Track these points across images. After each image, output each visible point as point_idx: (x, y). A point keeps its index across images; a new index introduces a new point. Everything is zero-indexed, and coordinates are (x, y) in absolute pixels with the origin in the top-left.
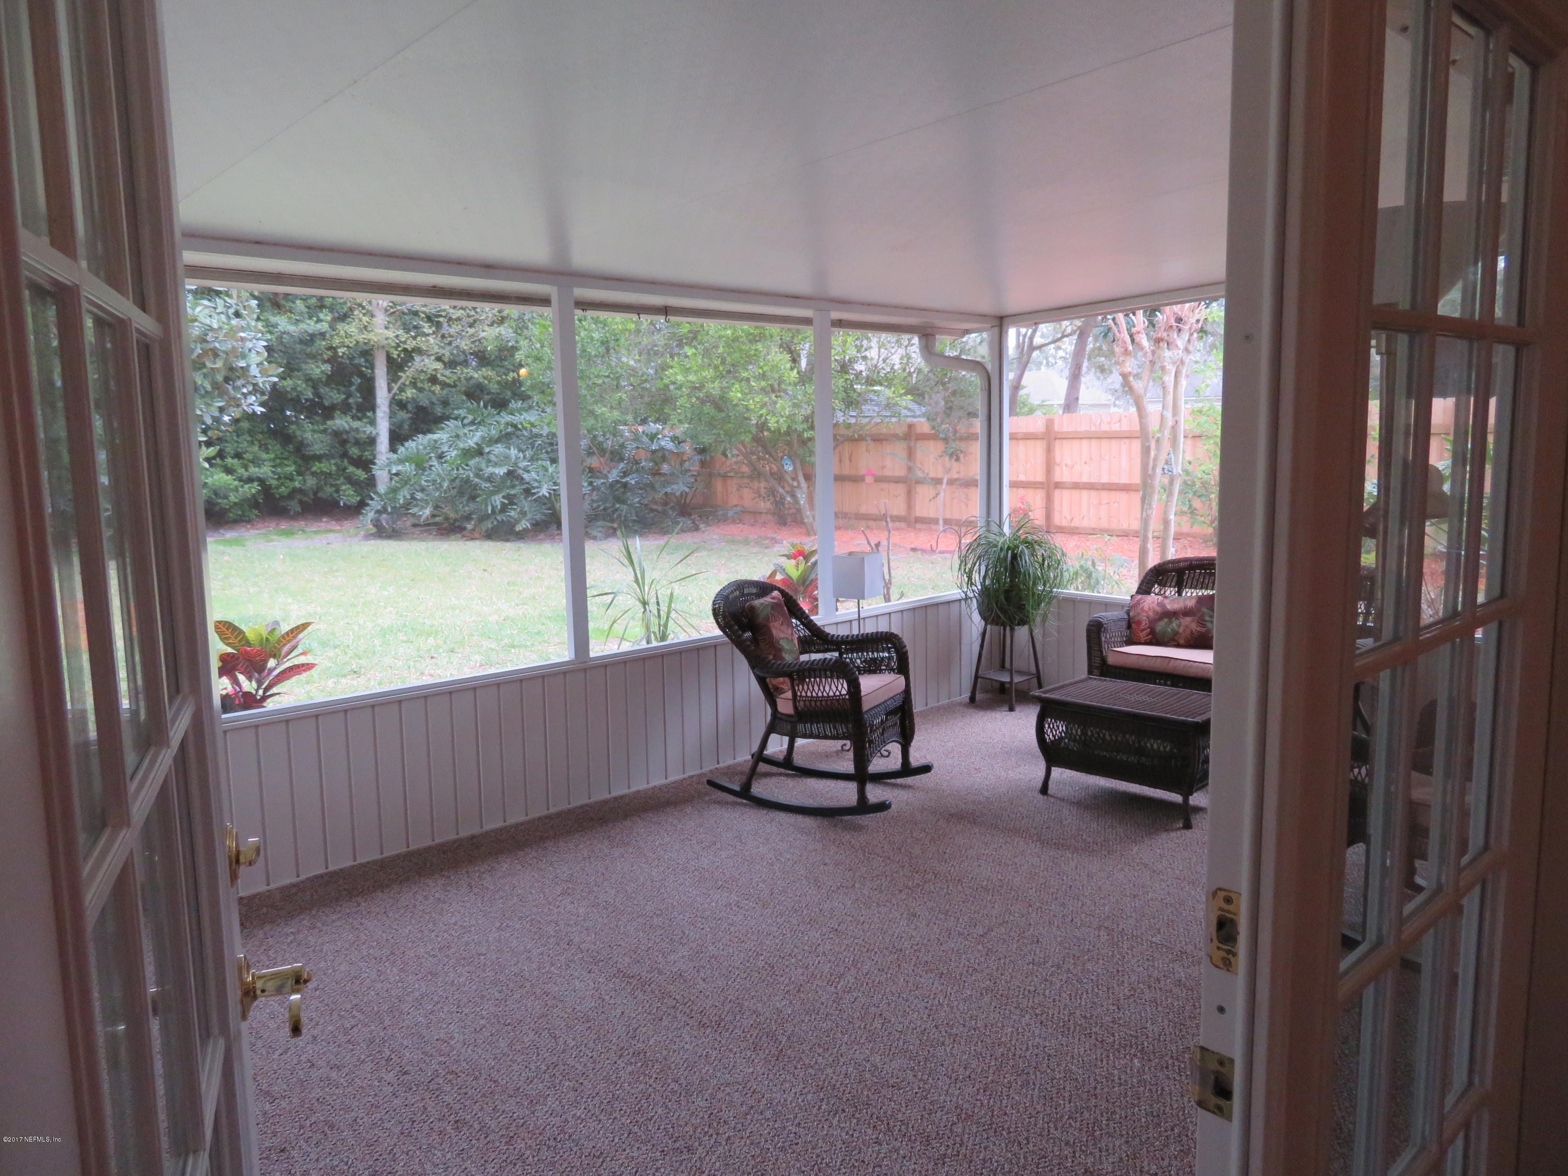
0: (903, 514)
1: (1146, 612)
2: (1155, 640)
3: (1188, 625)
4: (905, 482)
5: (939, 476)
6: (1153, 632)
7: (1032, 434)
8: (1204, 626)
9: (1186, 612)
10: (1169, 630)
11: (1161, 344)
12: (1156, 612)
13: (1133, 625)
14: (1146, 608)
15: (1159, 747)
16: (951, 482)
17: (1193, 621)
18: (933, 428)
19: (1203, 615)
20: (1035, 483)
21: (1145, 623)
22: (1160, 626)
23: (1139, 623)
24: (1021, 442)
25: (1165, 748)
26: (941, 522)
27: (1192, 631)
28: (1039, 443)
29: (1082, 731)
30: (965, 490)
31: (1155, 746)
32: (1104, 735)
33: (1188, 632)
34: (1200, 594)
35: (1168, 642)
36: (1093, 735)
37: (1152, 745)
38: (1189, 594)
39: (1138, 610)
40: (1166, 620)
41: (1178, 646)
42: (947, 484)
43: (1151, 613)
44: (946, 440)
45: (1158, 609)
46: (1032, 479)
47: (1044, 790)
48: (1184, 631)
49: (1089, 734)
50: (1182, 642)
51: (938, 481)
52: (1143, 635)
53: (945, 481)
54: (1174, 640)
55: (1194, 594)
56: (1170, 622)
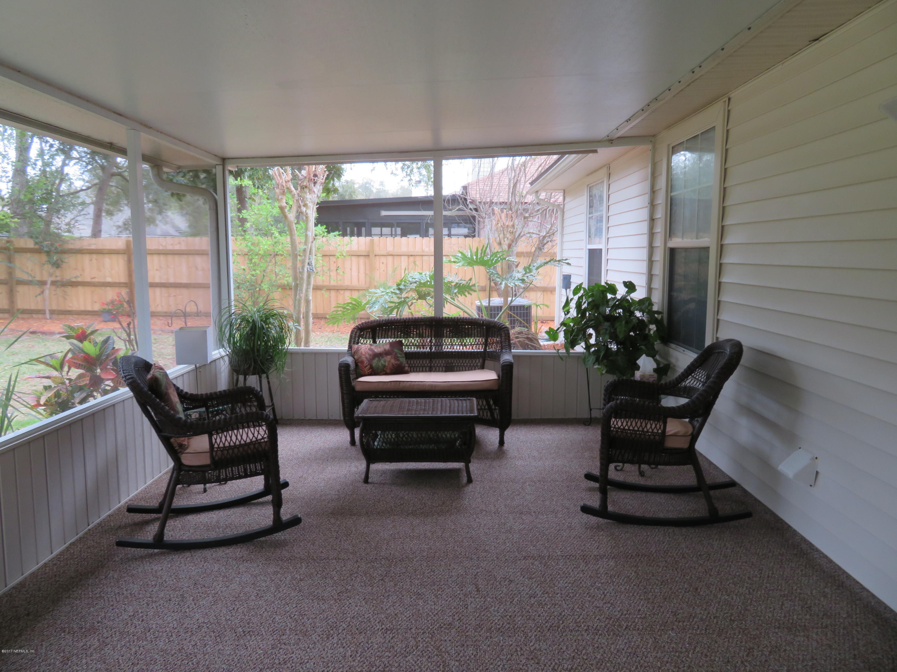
0: (6, 307)
1: (365, 355)
2: (374, 373)
3: (388, 360)
4: (6, 284)
5: (45, 278)
6: (371, 367)
7: (114, 250)
8: (399, 360)
9: (386, 353)
10: (380, 365)
11: (305, 190)
12: (370, 355)
13: (359, 364)
14: (364, 353)
15: (451, 436)
16: (53, 283)
17: (392, 357)
18: (36, 243)
19: (396, 354)
20: (120, 283)
21: (366, 362)
22: (375, 362)
23: (362, 362)
24: (107, 256)
25: (455, 435)
26: (47, 312)
27: (393, 364)
28: (120, 256)
29: (395, 435)
30: (63, 288)
31: (448, 435)
32: (412, 435)
33: (391, 365)
34: (391, 341)
35: (381, 372)
36: (404, 436)
37: (446, 435)
38: (384, 342)
39: (359, 354)
40: (377, 359)
41: (386, 374)
42: (51, 285)
43: (367, 356)
44: (48, 253)
45: (370, 352)
46: (117, 281)
47: (366, 480)
48: (389, 364)
49: (401, 435)
50: (388, 371)
51: (43, 283)
52: (366, 370)
53: (49, 282)
54: (384, 371)
55: (388, 341)
56: (380, 360)
